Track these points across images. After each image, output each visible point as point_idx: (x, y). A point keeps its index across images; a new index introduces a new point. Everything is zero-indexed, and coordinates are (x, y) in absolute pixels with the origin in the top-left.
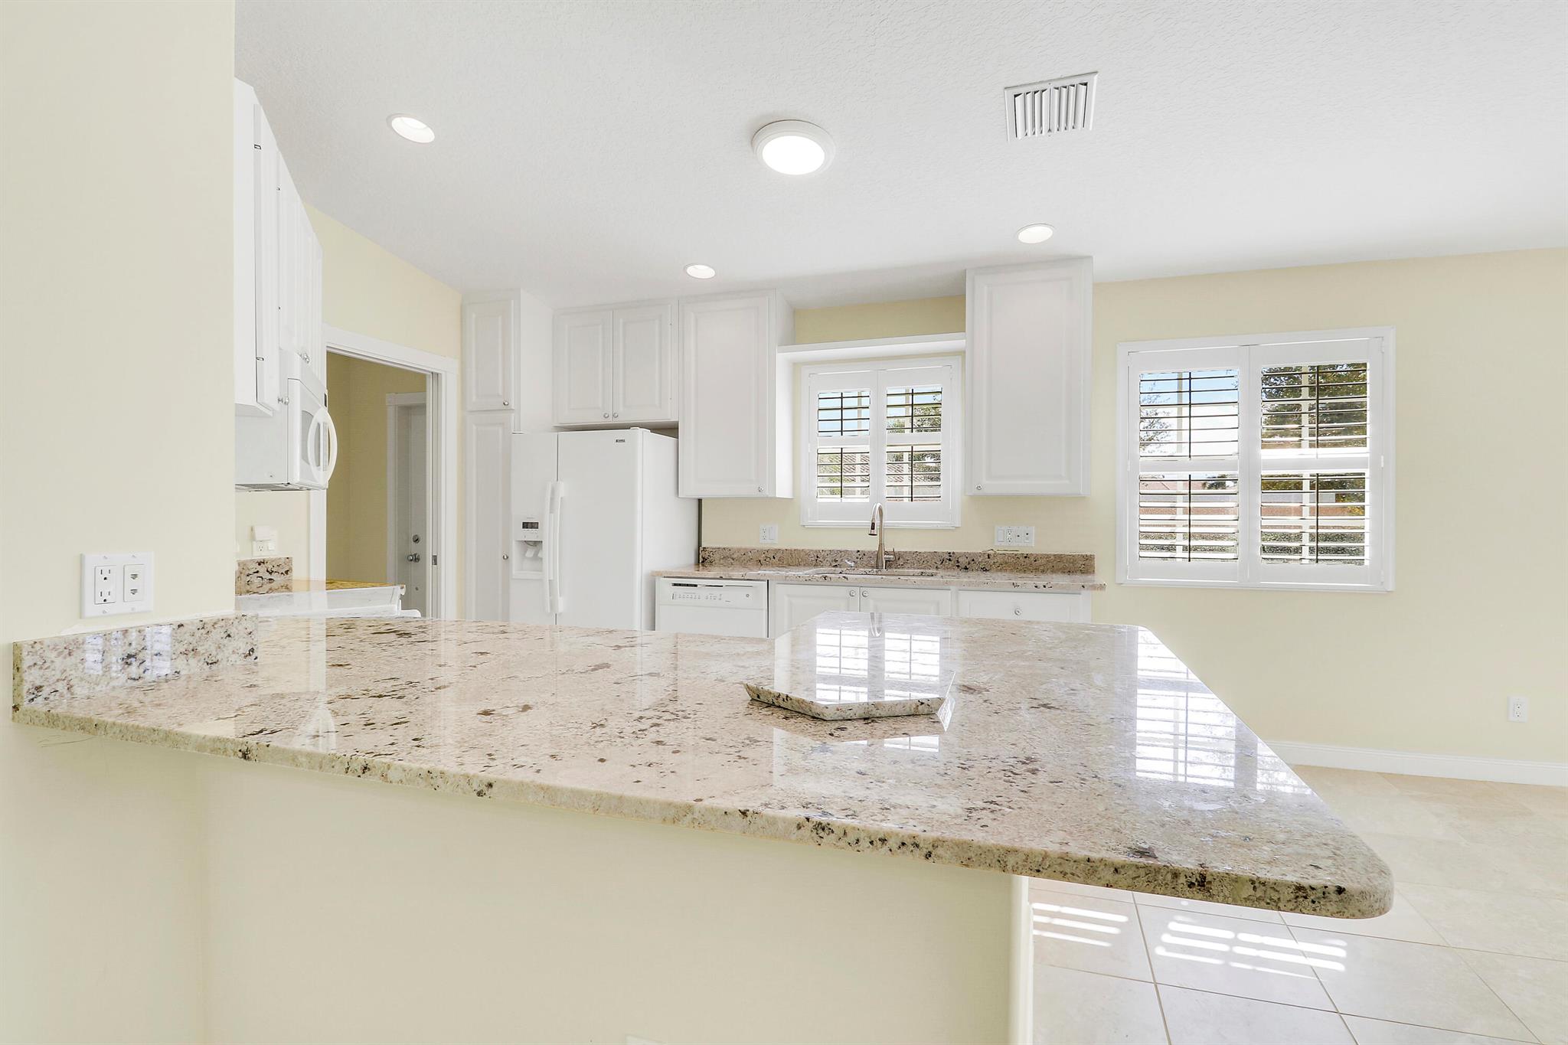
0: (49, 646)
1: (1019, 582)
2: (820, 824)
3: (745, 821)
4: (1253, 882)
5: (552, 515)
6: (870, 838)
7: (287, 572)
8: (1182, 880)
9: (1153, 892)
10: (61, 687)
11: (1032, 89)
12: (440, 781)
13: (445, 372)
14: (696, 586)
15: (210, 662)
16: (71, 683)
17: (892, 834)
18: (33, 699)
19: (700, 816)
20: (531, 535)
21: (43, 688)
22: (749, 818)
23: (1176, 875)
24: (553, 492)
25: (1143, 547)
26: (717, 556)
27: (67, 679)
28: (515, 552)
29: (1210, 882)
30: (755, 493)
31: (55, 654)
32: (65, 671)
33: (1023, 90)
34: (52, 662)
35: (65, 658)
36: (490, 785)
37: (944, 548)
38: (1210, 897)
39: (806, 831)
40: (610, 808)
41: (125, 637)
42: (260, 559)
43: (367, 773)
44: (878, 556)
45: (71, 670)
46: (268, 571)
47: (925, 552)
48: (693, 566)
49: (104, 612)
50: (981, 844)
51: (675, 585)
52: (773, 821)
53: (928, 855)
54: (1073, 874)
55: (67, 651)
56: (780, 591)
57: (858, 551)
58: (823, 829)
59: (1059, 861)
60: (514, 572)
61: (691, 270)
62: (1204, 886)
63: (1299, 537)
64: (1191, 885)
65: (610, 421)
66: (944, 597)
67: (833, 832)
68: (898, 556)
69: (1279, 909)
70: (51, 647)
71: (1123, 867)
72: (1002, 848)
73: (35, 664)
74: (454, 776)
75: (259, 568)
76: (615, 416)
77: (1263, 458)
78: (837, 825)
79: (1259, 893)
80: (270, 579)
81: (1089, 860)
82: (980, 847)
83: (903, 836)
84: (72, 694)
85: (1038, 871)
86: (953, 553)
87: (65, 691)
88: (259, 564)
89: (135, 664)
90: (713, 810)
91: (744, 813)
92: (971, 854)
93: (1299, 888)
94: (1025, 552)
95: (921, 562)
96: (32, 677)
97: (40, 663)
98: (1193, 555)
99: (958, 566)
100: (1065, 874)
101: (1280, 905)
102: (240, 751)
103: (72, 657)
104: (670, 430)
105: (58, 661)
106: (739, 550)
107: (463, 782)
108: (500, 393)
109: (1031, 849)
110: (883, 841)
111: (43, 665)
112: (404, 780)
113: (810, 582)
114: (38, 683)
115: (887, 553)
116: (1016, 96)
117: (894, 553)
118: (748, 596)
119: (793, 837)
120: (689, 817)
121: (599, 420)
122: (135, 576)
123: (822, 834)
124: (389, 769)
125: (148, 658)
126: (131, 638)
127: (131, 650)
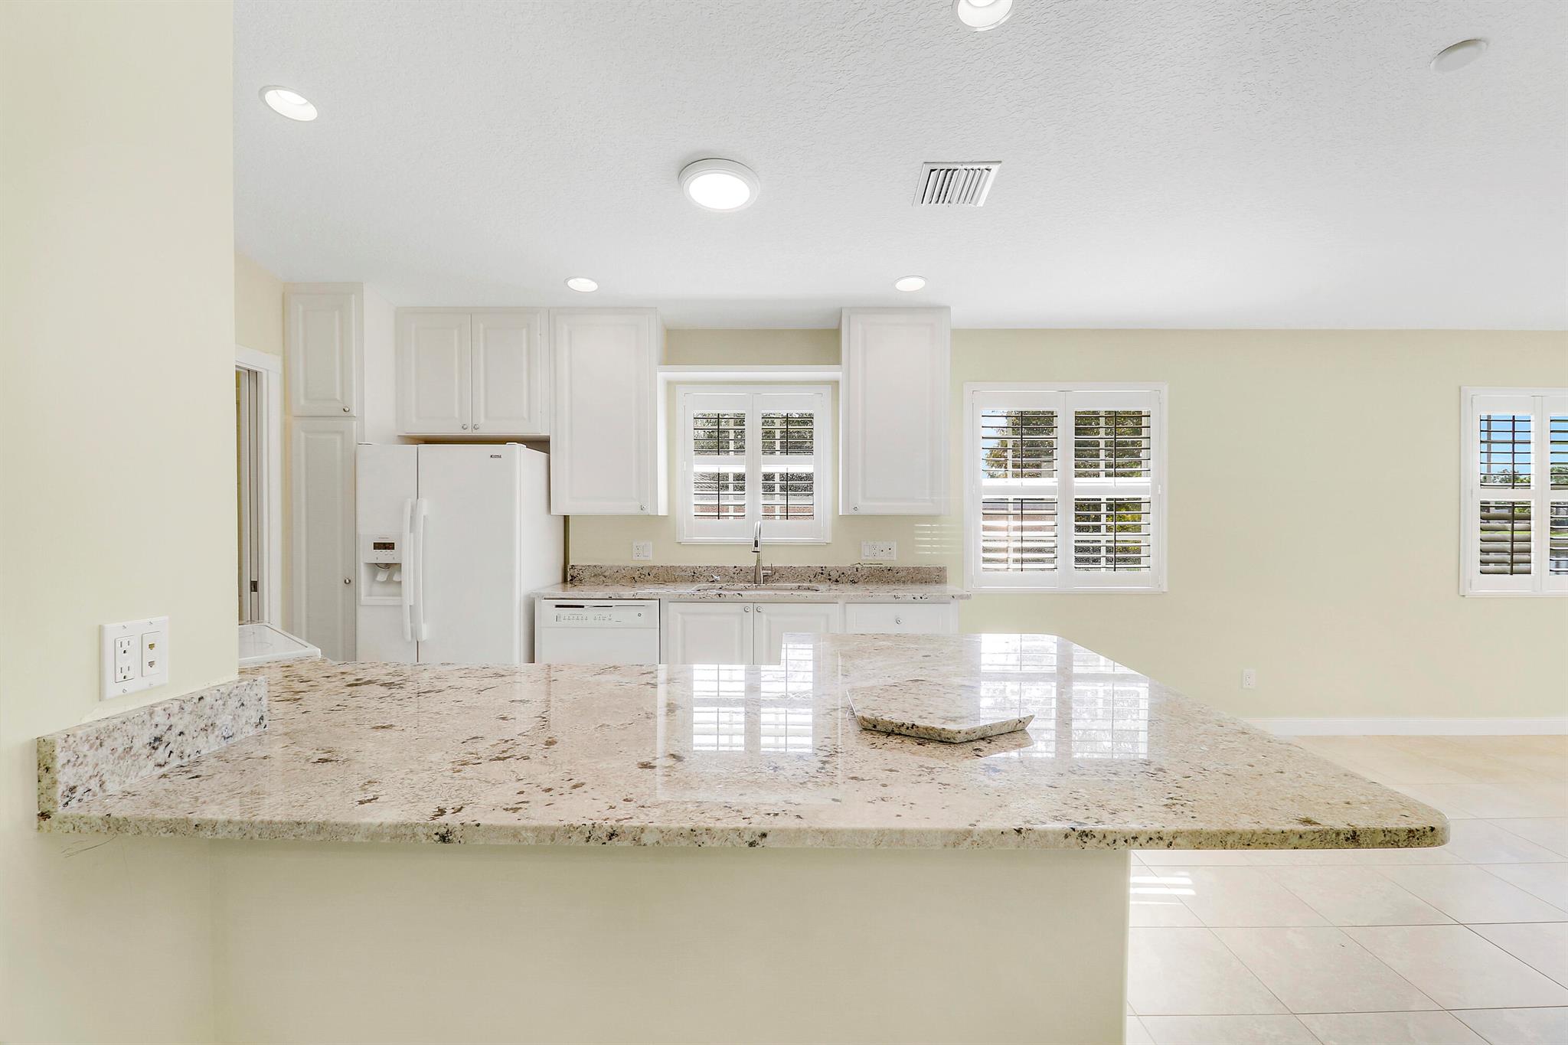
0: (81, 738)
1: (900, 594)
2: (1084, 831)
3: (1019, 838)
4: (1384, 832)
5: (412, 535)
6: (1125, 837)
8: (1342, 836)
9: (1323, 848)
10: (94, 784)
11: (946, 167)
12: (705, 838)
13: (268, 371)
14: (583, 607)
15: (227, 736)
16: (103, 778)
17: (1141, 833)
18: (67, 803)
19: (979, 838)
20: (384, 556)
21: (78, 788)
22: (1023, 834)
23: (1338, 834)
24: (414, 510)
25: (986, 560)
26: (587, 574)
27: (99, 775)
28: (363, 574)
29: (1359, 836)
30: (636, 511)
31: (87, 747)
32: (97, 765)
33: (939, 167)
34: (85, 756)
35: (97, 749)
36: (764, 835)
37: (816, 564)
38: (1358, 845)
39: (1072, 840)
40: (892, 842)
41: (151, 718)
43: (615, 839)
44: (756, 570)
45: (102, 764)
47: (799, 567)
48: (560, 586)
49: (124, 691)
50: (1208, 831)
51: (557, 606)
52: (1043, 835)
53: (1170, 844)
54: (1272, 844)
55: (98, 741)
56: (673, 610)
57: (735, 567)
58: (1087, 836)
59: (1263, 836)
60: (362, 598)
61: (572, 283)
62: (1354, 839)
63: (1098, 550)
64: (1347, 839)
65: (469, 433)
66: (834, 610)
67: (1094, 837)
68: (775, 570)
69: (1399, 847)
70: (84, 739)
71: (1305, 834)
72: (1223, 831)
73: (69, 761)
74: (722, 831)
76: (475, 427)
77: (1075, 484)
78: (1098, 830)
79: (1388, 838)
81: (1283, 832)
82: (1208, 833)
83: (1151, 833)
84: (104, 791)
85: (1249, 845)
86: (825, 567)
87: (97, 789)
89: (161, 748)
90: (990, 832)
91: (1019, 831)
92: (1201, 839)
93: (1410, 831)
94: (889, 566)
95: (796, 576)
96: (66, 777)
97: (73, 759)
98: (1025, 566)
99: (830, 579)
100: (1267, 844)
101: (1400, 844)
102: (437, 834)
103: (103, 748)
104: (541, 444)
105: (90, 754)
106: (611, 567)
107: (733, 836)
108: (338, 397)
109: (1244, 830)
110: (1135, 838)
111: (77, 761)
112: (661, 842)
113: (704, 600)
114: (72, 784)
115: (763, 569)
116: (932, 170)
117: (772, 569)
118: (640, 615)
119: (1062, 845)
120: (969, 840)
121: (456, 431)
122: (151, 646)
123: (1085, 839)
124: (642, 833)
125: (172, 739)
126: (157, 719)
127: (157, 733)
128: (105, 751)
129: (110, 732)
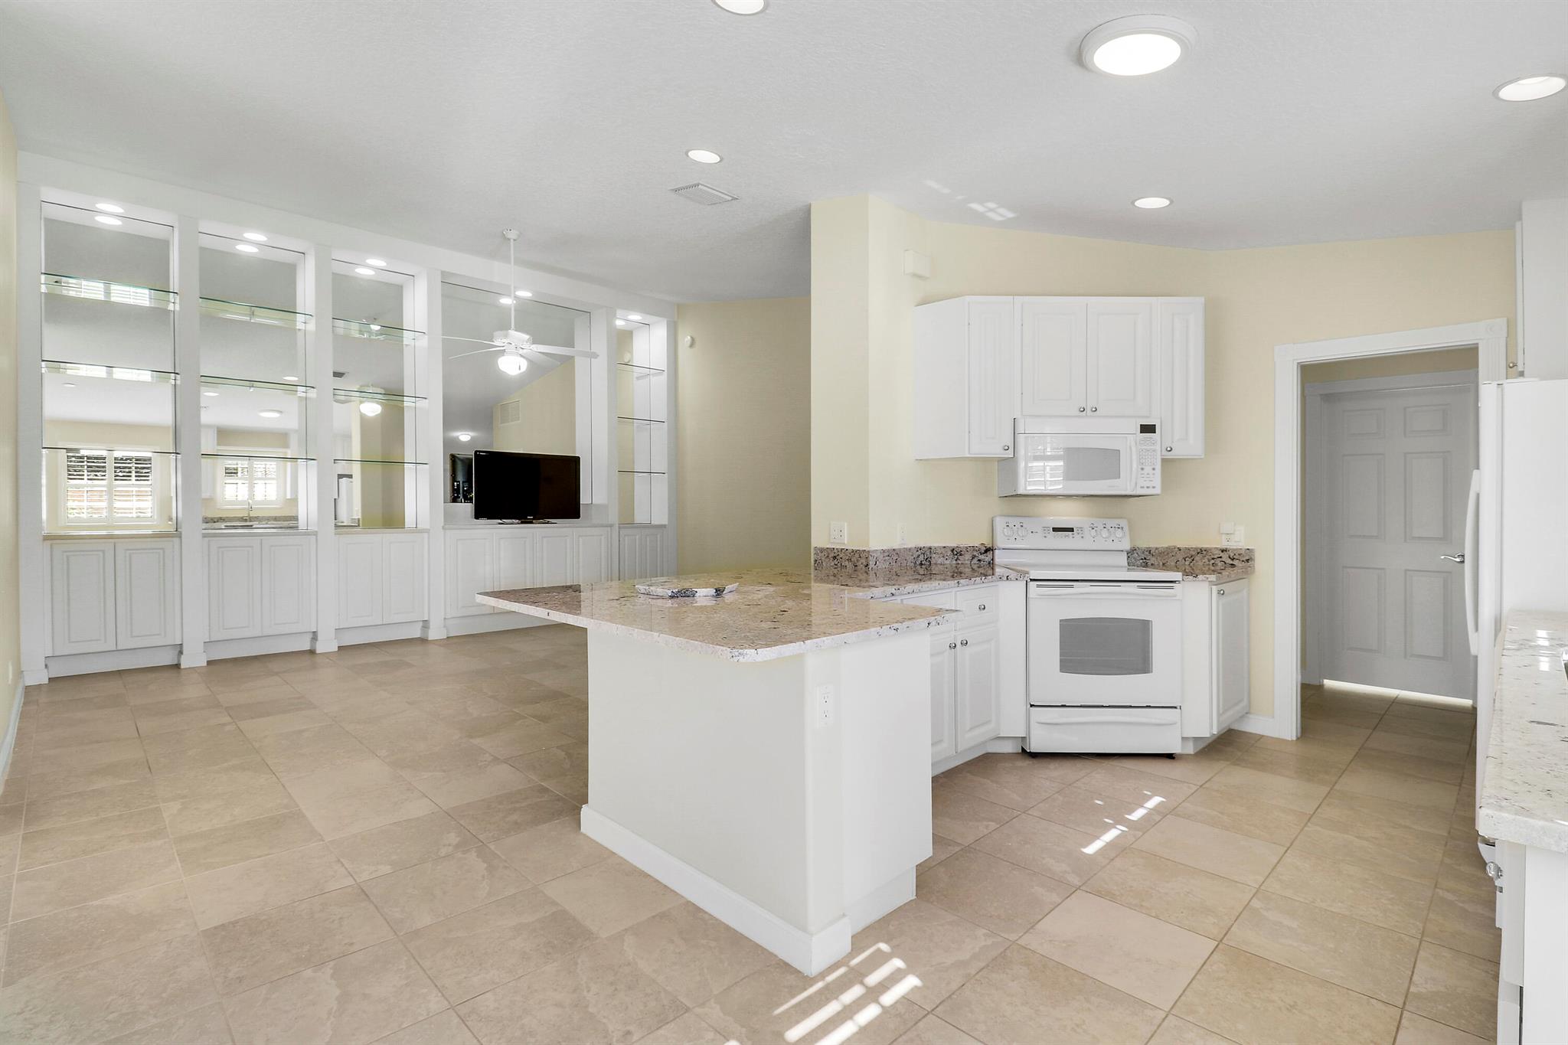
7: (1248, 560)
10: (820, 561)
42: (1224, 547)
46: (1230, 557)
75: (1222, 554)
80: (1232, 564)
88: (1222, 551)
89: (836, 559)
125: (839, 558)
126: (835, 551)
127: (835, 555)
129: (825, 550)
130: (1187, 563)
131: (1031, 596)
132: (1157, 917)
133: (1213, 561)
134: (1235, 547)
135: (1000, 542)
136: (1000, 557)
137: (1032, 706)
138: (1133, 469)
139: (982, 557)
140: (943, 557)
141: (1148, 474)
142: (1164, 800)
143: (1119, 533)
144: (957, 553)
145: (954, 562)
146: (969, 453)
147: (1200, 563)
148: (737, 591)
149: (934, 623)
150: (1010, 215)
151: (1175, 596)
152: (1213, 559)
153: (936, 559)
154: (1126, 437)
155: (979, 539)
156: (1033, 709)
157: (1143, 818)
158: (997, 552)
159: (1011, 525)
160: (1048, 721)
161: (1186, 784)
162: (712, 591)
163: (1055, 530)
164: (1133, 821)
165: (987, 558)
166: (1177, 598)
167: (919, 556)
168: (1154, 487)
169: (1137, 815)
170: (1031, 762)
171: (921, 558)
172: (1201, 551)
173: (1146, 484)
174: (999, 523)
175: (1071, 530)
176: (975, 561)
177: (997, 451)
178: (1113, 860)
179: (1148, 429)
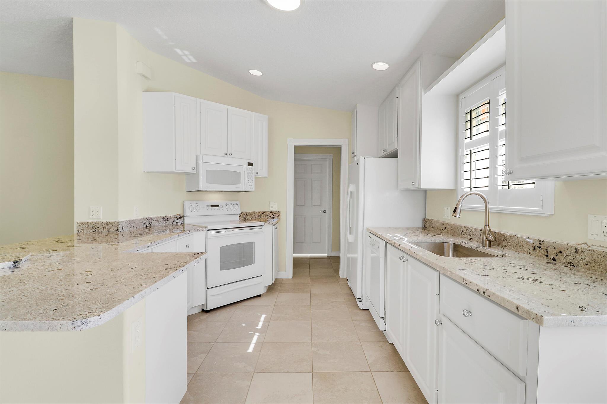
7: (278, 216)
10: (82, 230)
13: (343, 144)
15: (108, 231)
26: (428, 224)
42: (271, 211)
57: (481, 230)
76: (386, 151)
80: (273, 217)
86: (543, 241)
88: (270, 213)
89: (94, 229)
95: (519, 246)
99: (547, 256)
106: (434, 222)
114: (79, 229)
121: (383, 154)
122: (98, 211)
125: (96, 228)
126: (93, 224)
127: (93, 226)
128: (84, 226)
129: (85, 223)
130: (259, 218)
131: (208, 238)
132: (288, 372)
133: (267, 217)
134: (274, 211)
135: (188, 213)
136: (187, 221)
137: (208, 288)
138: (246, 181)
139: (178, 221)
140: (158, 222)
141: (250, 183)
142: (266, 315)
143: (237, 207)
144: (165, 219)
145: (164, 224)
146: (175, 170)
147: (263, 218)
148: (30, 260)
149: (197, 262)
150: (194, 61)
151: (262, 232)
152: (267, 216)
153: (154, 223)
154: (243, 167)
155: (177, 212)
156: (208, 290)
157: (263, 326)
158: (185, 218)
159: (193, 205)
160: (216, 294)
161: (270, 306)
162: (10, 264)
163: (212, 206)
164: (259, 329)
165: (181, 221)
166: (263, 232)
167: (145, 223)
168: (252, 188)
169: (260, 325)
170: (207, 315)
171: (147, 223)
172: (263, 213)
173: (249, 187)
174: (187, 204)
175: (218, 206)
176: (175, 223)
177: (189, 169)
178: (260, 352)
179: (250, 164)
